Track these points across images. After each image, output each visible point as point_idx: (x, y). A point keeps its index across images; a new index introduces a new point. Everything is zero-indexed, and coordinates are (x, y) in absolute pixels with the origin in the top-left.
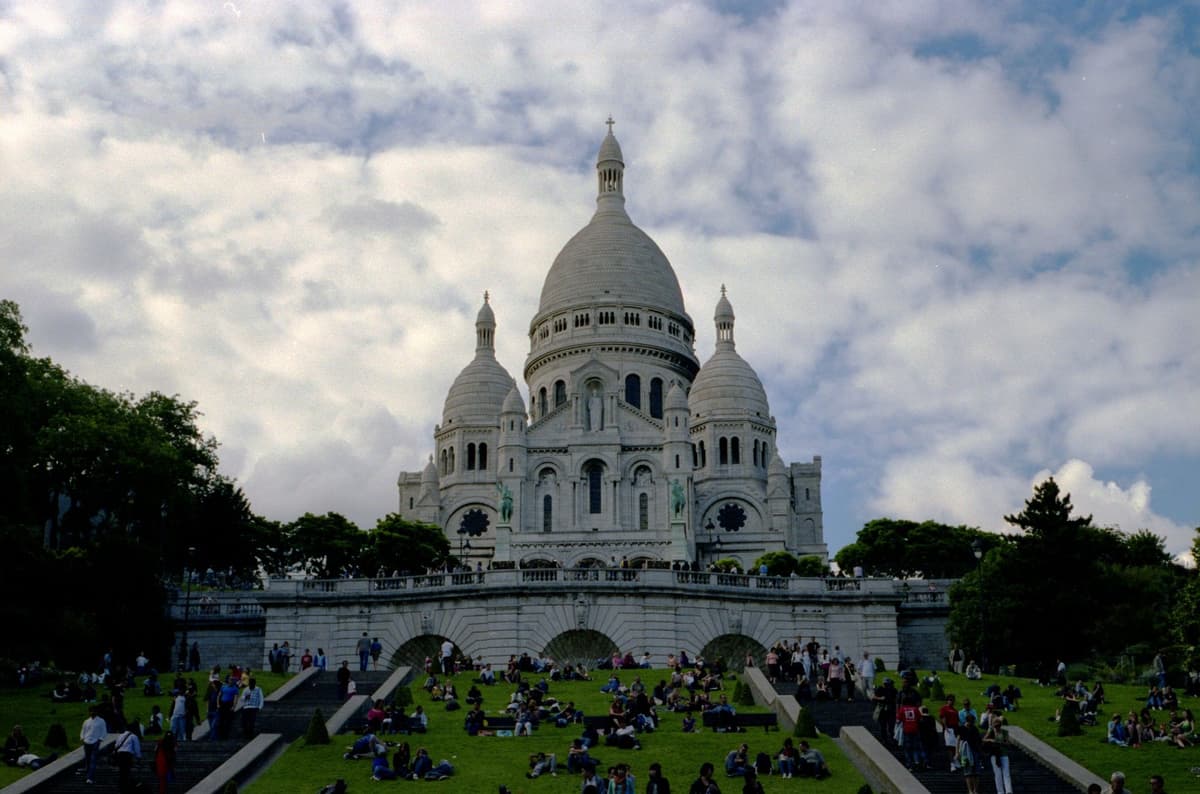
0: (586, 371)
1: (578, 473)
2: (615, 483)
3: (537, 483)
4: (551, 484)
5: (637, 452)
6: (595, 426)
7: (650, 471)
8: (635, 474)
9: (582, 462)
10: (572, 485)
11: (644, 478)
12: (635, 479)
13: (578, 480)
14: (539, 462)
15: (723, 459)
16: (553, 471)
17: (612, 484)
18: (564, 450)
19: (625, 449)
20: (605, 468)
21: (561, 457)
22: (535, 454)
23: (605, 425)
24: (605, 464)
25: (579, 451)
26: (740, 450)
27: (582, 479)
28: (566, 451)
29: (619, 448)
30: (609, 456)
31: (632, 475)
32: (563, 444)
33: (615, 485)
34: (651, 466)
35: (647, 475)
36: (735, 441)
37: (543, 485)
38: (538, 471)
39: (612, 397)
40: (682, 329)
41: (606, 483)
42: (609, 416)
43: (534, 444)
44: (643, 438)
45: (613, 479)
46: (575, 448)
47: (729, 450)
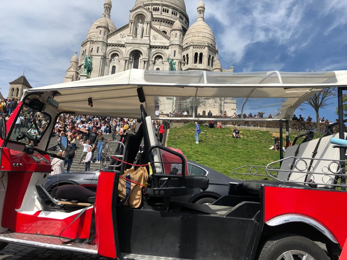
0: (138, 11)
1: (128, 56)
2: (145, 62)
3: (110, 60)
4: (116, 61)
5: (157, 49)
6: (139, 36)
7: (162, 58)
8: (155, 59)
9: (130, 51)
10: (125, 61)
11: (159, 61)
12: (155, 61)
13: (128, 59)
14: (112, 50)
15: (195, 61)
16: (118, 55)
17: (144, 62)
18: (123, 46)
19: (151, 47)
20: (141, 55)
21: (122, 49)
22: (110, 47)
23: (143, 35)
24: (141, 53)
25: (130, 46)
26: (203, 58)
27: (130, 59)
28: (124, 46)
29: (148, 46)
30: (144, 50)
31: (153, 59)
32: (123, 43)
33: (145, 63)
34: (162, 56)
35: (160, 60)
36: (201, 54)
37: (112, 61)
38: (111, 54)
39: (148, 23)
40: (184, 19)
41: (141, 62)
42: (146, 32)
43: (110, 41)
44: (160, 43)
45: (144, 60)
46: (128, 45)
47: (198, 58)
